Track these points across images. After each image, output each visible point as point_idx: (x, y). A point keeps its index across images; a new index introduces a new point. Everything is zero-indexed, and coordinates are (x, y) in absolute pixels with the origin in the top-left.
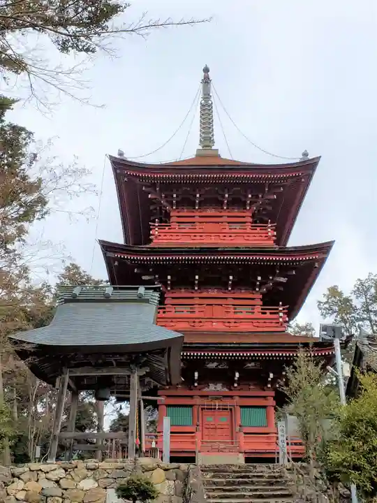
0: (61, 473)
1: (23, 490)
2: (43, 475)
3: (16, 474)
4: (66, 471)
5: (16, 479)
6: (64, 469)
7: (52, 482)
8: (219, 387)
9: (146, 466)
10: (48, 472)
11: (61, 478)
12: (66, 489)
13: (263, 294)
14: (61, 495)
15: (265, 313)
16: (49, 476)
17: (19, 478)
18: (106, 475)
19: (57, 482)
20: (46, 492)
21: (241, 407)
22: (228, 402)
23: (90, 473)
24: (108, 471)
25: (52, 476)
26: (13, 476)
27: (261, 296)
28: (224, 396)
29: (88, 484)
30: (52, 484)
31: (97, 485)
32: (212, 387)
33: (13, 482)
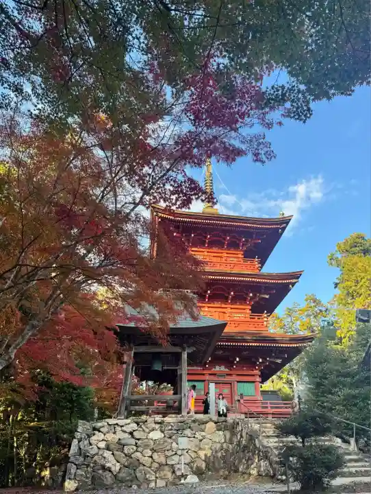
0: (134, 426)
1: (103, 440)
2: (118, 429)
3: (97, 427)
4: (138, 425)
5: (96, 432)
6: (136, 423)
7: (127, 434)
8: (223, 368)
9: (201, 420)
10: (123, 426)
11: (134, 431)
12: (139, 439)
13: (252, 306)
14: (134, 443)
15: (254, 318)
16: (124, 428)
17: (99, 431)
18: (170, 427)
19: (131, 433)
20: (123, 442)
21: (238, 382)
22: (228, 379)
23: (157, 426)
24: (172, 424)
25: (126, 429)
26: (94, 429)
27: (250, 308)
28: (227, 375)
29: (157, 435)
30: (127, 435)
31: (163, 435)
32: (217, 368)
33: (94, 434)
